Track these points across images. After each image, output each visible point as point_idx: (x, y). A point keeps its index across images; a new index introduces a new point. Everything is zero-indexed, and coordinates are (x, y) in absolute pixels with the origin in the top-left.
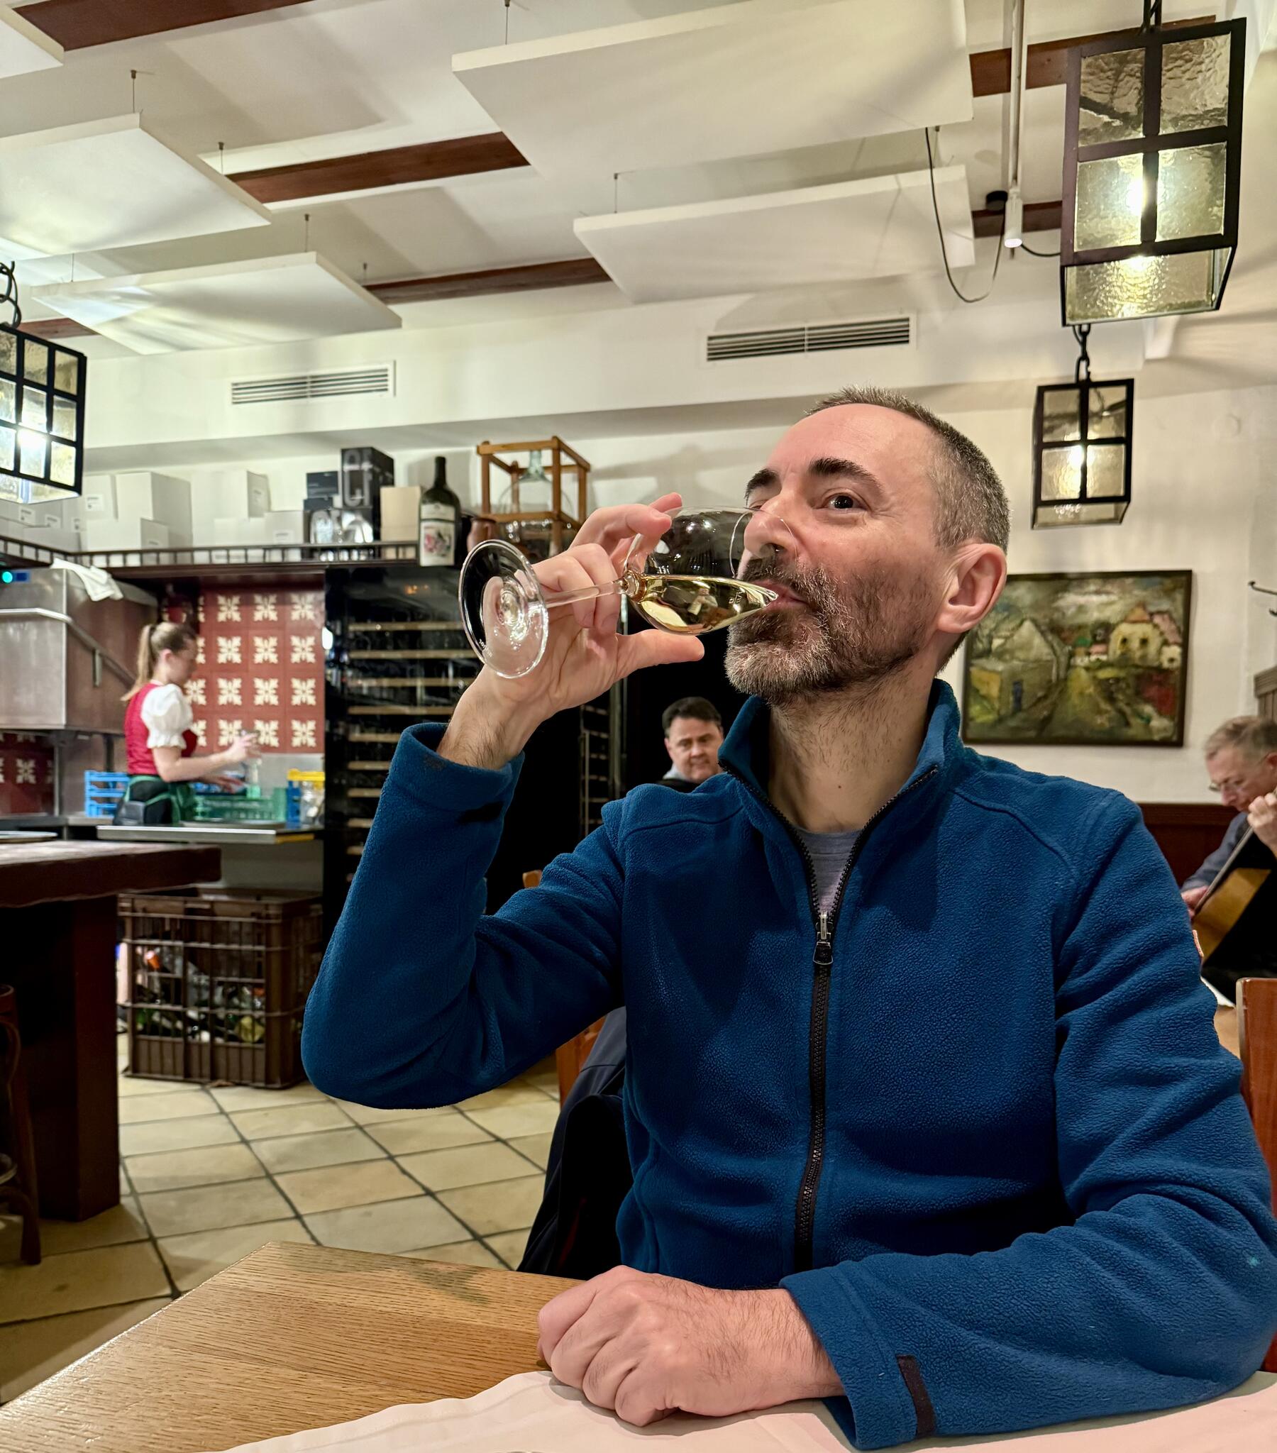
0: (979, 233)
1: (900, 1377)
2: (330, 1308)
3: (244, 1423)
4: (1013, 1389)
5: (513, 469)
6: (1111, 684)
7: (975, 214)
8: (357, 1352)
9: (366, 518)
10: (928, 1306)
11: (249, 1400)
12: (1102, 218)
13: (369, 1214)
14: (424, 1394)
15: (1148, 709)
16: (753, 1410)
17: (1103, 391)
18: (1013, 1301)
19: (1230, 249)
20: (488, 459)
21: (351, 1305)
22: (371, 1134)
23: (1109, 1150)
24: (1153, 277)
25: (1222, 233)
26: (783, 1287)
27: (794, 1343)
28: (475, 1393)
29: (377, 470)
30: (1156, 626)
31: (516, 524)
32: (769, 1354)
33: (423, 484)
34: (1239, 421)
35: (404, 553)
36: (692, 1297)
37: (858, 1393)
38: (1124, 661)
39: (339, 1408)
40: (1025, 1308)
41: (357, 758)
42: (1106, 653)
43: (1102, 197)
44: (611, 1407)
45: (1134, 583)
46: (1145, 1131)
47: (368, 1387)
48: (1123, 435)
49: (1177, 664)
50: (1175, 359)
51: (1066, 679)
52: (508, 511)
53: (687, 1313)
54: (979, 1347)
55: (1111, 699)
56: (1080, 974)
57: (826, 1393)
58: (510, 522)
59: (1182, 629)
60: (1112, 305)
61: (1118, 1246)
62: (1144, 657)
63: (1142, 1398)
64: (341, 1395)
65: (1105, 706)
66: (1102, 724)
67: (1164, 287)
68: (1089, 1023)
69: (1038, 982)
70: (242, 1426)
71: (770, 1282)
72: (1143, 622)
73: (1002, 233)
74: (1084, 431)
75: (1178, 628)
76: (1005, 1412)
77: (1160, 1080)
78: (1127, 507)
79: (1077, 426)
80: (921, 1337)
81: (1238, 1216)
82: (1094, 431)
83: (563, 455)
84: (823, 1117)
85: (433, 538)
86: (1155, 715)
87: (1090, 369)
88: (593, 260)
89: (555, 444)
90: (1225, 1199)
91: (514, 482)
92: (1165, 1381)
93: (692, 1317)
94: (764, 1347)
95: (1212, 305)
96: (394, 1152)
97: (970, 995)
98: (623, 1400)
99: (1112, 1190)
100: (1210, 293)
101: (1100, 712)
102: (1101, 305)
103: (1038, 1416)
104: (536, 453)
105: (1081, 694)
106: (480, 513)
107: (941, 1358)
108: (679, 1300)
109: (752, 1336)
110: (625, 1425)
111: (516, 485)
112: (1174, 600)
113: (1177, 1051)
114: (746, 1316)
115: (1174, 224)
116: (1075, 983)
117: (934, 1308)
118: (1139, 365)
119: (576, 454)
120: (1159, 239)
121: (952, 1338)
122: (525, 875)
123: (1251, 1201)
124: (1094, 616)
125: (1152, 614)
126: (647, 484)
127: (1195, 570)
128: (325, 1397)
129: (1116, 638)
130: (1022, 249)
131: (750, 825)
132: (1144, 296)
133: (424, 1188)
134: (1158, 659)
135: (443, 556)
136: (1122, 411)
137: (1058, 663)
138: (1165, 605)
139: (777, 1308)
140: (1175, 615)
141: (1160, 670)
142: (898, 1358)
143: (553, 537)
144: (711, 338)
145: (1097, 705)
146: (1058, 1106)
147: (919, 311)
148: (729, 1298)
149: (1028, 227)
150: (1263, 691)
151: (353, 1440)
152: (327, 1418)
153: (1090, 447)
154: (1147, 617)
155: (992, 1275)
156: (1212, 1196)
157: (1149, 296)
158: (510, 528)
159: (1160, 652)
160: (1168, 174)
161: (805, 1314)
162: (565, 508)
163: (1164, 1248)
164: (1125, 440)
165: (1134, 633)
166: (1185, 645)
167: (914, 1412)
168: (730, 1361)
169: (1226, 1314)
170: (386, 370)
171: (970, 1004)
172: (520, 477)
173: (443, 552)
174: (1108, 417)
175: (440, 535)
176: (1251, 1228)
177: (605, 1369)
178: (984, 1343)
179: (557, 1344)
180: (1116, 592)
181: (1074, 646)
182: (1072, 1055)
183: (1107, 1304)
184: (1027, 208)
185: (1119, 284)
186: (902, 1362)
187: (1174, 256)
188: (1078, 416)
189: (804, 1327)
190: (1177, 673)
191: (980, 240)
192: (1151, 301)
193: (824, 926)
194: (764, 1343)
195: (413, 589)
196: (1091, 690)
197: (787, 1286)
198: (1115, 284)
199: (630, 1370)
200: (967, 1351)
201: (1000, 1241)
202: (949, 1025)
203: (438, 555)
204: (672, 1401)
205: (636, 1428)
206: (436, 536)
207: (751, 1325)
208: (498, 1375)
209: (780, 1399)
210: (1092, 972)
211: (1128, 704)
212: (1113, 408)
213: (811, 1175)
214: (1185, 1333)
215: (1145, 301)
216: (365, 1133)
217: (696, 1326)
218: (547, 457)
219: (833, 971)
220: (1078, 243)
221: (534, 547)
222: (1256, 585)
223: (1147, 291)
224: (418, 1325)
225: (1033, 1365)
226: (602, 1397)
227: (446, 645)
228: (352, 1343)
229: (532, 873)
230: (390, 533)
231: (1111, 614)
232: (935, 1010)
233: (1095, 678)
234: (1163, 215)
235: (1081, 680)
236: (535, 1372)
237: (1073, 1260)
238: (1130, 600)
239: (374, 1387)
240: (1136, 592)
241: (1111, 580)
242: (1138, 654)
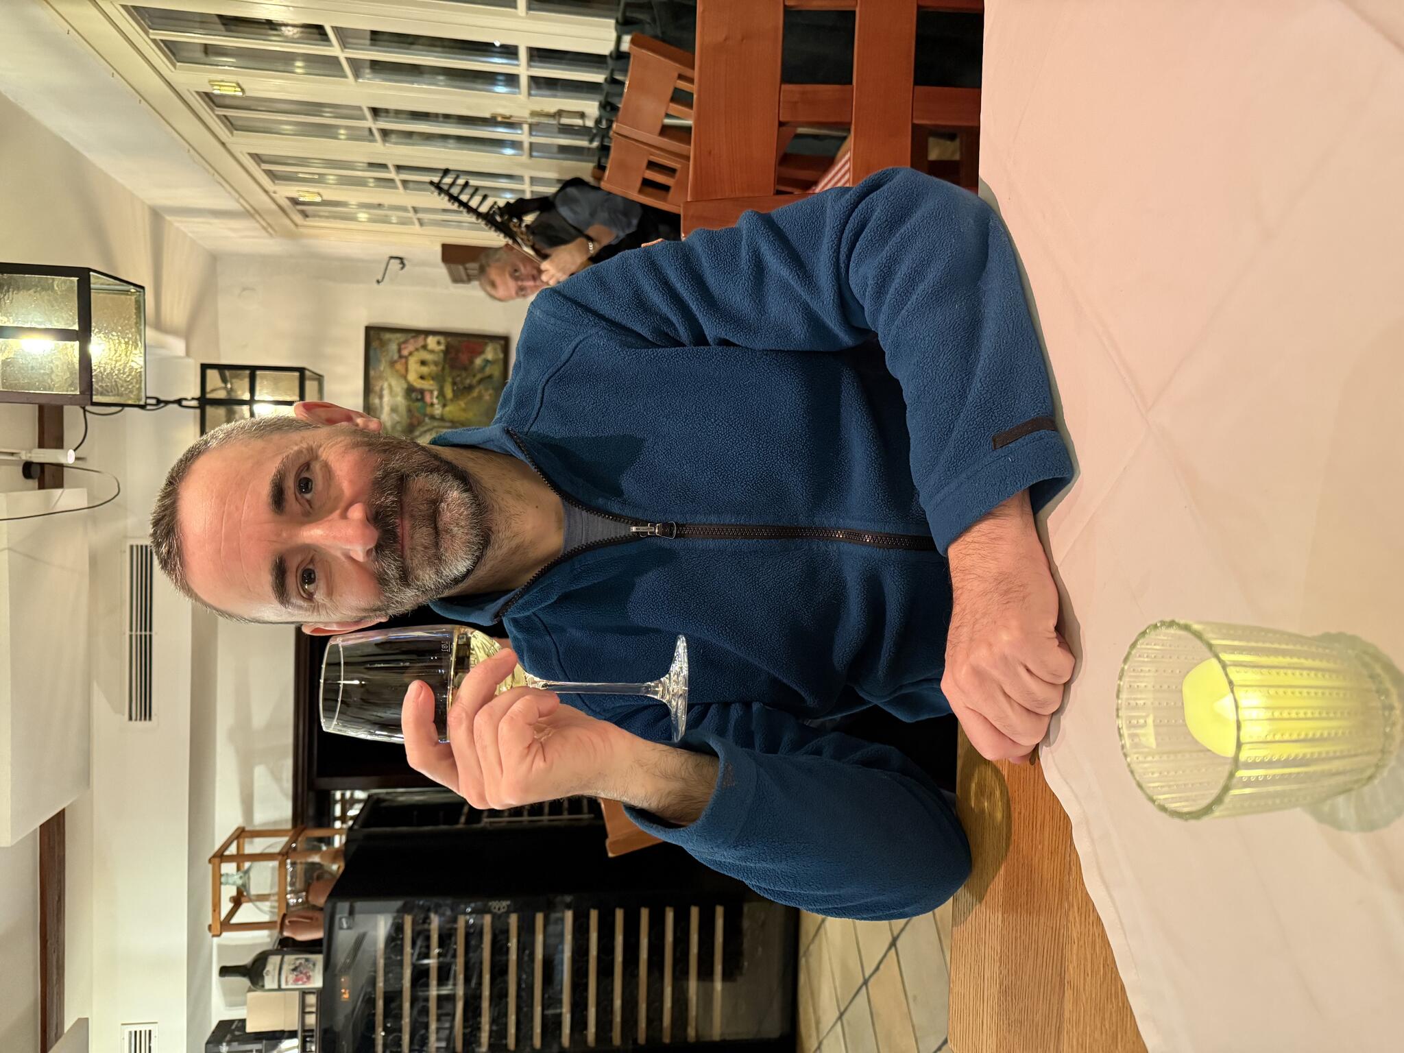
0: (59, 484)
1: (1010, 445)
2: (1004, 972)
3: (1119, 1036)
4: (1011, 360)
5: (237, 902)
6: (457, 388)
7: (42, 486)
8: (1041, 937)
9: (275, 1047)
10: (950, 430)
11: (1097, 1034)
12: (52, 372)
13: (915, 998)
14: (1072, 864)
15: (478, 361)
16: (1050, 569)
17: (209, 388)
18: (941, 366)
19: (91, 273)
20: (226, 925)
21: (999, 951)
22: (847, 1003)
23: (815, 306)
24: (110, 336)
25: (77, 278)
26: (946, 550)
27: (989, 535)
28: (1066, 817)
29: (228, 1037)
30: (411, 354)
31: (288, 896)
32: (1001, 555)
33: (247, 989)
34: (244, 289)
35: (311, 1006)
36: (960, 622)
37: (1028, 476)
38: (439, 379)
39: (1094, 943)
40: (946, 356)
41: (504, 1042)
42: (431, 392)
43: (34, 371)
44: (1061, 688)
45: (374, 369)
46: (799, 277)
47: (1071, 918)
48: (248, 372)
49: (442, 339)
50: (187, 334)
51: (452, 422)
52: (276, 904)
53: (974, 624)
54: (981, 387)
55: (470, 388)
56: (676, 329)
57: (1028, 509)
58: (286, 900)
59: (413, 334)
60: (132, 369)
61: (892, 290)
62: (436, 364)
63: (1008, 268)
64: (1082, 942)
65: (475, 393)
66: (490, 395)
67: (120, 328)
68: (715, 321)
69: (683, 358)
70: (1122, 1037)
71: (943, 564)
72: (406, 364)
73: (60, 466)
74: (243, 402)
75: (413, 337)
76: (1030, 365)
77: (759, 268)
78: (309, 370)
79: (237, 408)
80: (976, 432)
81: (863, 204)
82: (243, 394)
83: (227, 853)
84: (805, 529)
85: (297, 976)
86: (483, 357)
87: (189, 398)
88: (41, 826)
89: (217, 860)
90: (850, 215)
91: (250, 900)
92: (993, 255)
93: (977, 620)
94: (996, 559)
95: (140, 292)
96: (861, 981)
97: (695, 409)
98: (1054, 675)
99: (846, 303)
100: (129, 293)
101: (480, 397)
102: (130, 377)
103: (1030, 341)
104: (223, 879)
105: (464, 410)
106: (276, 932)
107: (992, 416)
108: (965, 631)
109: (989, 570)
110: (1076, 675)
111: (253, 898)
112: (390, 340)
113: (735, 256)
114: (972, 576)
115: (64, 316)
116: (683, 333)
117: (952, 427)
118: (191, 361)
119: (228, 839)
120: (76, 327)
121: (975, 408)
122: (611, 855)
123: (851, 196)
124: (400, 400)
125: (401, 357)
126: (260, 774)
127: (366, 323)
128: (1085, 959)
129: (419, 384)
130: (77, 451)
131: (555, 602)
132: (127, 343)
133: (889, 948)
134: (438, 353)
135: (314, 965)
136: (227, 373)
137: (439, 427)
138: (394, 347)
139: (963, 552)
140: (401, 340)
141: (446, 352)
142: (995, 449)
143: (303, 861)
144: (131, 719)
145: (473, 399)
146: (781, 348)
147: (125, 537)
148: (959, 592)
149: (59, 444)
150: (465, 277)
151: (1121, 922)
152: (1104, 952)
153: (257, 398)
154: (403, 360)
155: (921, 384)
156: (848, 226)
157: (126, 340)
158: (292, 901)
159: (432, 352)
160: (20, 319)
161: (966, 529)
162: (277, 849)
163: (891, 256)
164: (253, 370)
165: (417, 372)
166: (427, 333)
167: (1037, 432)
168: (1010, 586)
169: (938, 212)
170: (130, 1033)
171: (703, 409)
172: (245, 894)
173: (311, 965)
174: (231, 384)
175: (294, 970)
176: (871, 196)
177: (1029, 693)
178: (976, 385)
179: (1013, 741)
180: (380, 384)
181: (425, 415)
182: (740, 336)
183: (938, 295)
184: (41, 445)
185: (114, 363)
186: (998, 446)
187: (93, 320)
188: (229, 407)
189: (976, 528)
190: (449, 339)
191: (65, 485)
192: (131, 338)
193: (642, 529)
194: (993, 560)
195: (344, 993)
196: (462, 404)
197: (945, 547)
198: (113, 366)
199: (1028, 670)
200: (985, 396)
201: (894, 387)
202: (721, 424)
203: (313, 970)
204: (1049, 632)
205: (1078, 665)
206: (295, 973)
207: (979, 571)
208: (1048, 798)
209: (1039, 547)
210: (674, 319)
211: (474, 376)
212: (224, 380)
213: (854, 536)
214: (955, 239)
215: (131, 342)
216: (846, 1009)
217: (984, 615)
218: (228, 868)
219: (680, 522)
220: (72, 391)
221: (311, 878)
222: (380, 278)
223: (123, 341)
224: (1011, 884)
225: (990, 346)
226: (1054, 696)
227: (399, 958)
228: (1033, 944)
229: (608, 848)
230: (290, 1022)
231: (399, 387)
232: (710, 435)
233: (452, 400)
234: (56, 324)
235: (452, 410)
236: (1041, 759)
237: (904, 323)
238: (388, 372)
239: (1071, 913)
240: (382, 368)
241: (371, 387)
242: (433, 368)
